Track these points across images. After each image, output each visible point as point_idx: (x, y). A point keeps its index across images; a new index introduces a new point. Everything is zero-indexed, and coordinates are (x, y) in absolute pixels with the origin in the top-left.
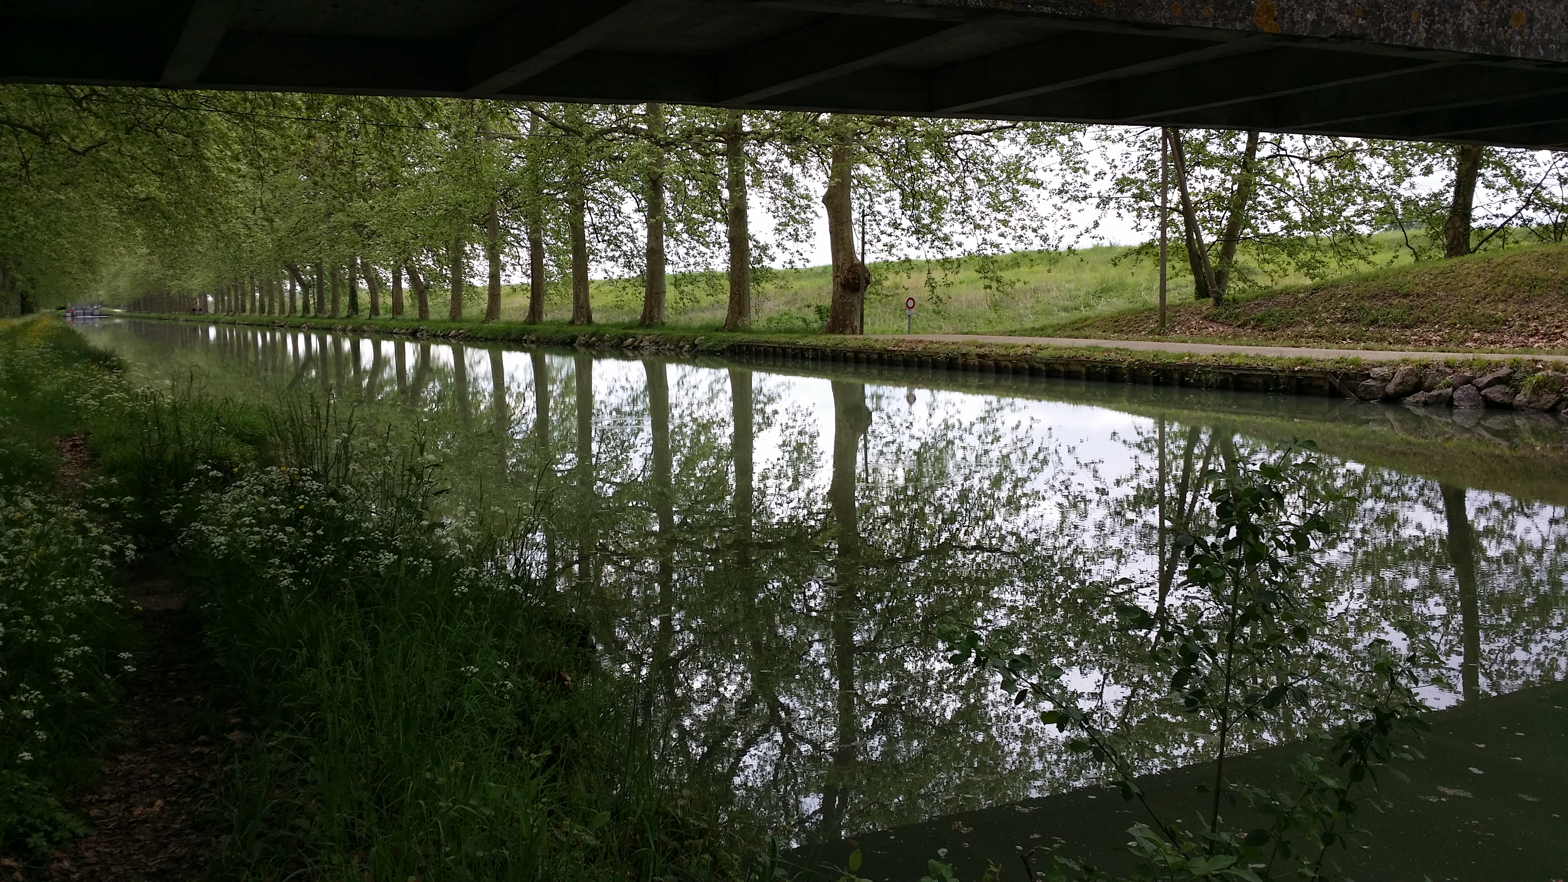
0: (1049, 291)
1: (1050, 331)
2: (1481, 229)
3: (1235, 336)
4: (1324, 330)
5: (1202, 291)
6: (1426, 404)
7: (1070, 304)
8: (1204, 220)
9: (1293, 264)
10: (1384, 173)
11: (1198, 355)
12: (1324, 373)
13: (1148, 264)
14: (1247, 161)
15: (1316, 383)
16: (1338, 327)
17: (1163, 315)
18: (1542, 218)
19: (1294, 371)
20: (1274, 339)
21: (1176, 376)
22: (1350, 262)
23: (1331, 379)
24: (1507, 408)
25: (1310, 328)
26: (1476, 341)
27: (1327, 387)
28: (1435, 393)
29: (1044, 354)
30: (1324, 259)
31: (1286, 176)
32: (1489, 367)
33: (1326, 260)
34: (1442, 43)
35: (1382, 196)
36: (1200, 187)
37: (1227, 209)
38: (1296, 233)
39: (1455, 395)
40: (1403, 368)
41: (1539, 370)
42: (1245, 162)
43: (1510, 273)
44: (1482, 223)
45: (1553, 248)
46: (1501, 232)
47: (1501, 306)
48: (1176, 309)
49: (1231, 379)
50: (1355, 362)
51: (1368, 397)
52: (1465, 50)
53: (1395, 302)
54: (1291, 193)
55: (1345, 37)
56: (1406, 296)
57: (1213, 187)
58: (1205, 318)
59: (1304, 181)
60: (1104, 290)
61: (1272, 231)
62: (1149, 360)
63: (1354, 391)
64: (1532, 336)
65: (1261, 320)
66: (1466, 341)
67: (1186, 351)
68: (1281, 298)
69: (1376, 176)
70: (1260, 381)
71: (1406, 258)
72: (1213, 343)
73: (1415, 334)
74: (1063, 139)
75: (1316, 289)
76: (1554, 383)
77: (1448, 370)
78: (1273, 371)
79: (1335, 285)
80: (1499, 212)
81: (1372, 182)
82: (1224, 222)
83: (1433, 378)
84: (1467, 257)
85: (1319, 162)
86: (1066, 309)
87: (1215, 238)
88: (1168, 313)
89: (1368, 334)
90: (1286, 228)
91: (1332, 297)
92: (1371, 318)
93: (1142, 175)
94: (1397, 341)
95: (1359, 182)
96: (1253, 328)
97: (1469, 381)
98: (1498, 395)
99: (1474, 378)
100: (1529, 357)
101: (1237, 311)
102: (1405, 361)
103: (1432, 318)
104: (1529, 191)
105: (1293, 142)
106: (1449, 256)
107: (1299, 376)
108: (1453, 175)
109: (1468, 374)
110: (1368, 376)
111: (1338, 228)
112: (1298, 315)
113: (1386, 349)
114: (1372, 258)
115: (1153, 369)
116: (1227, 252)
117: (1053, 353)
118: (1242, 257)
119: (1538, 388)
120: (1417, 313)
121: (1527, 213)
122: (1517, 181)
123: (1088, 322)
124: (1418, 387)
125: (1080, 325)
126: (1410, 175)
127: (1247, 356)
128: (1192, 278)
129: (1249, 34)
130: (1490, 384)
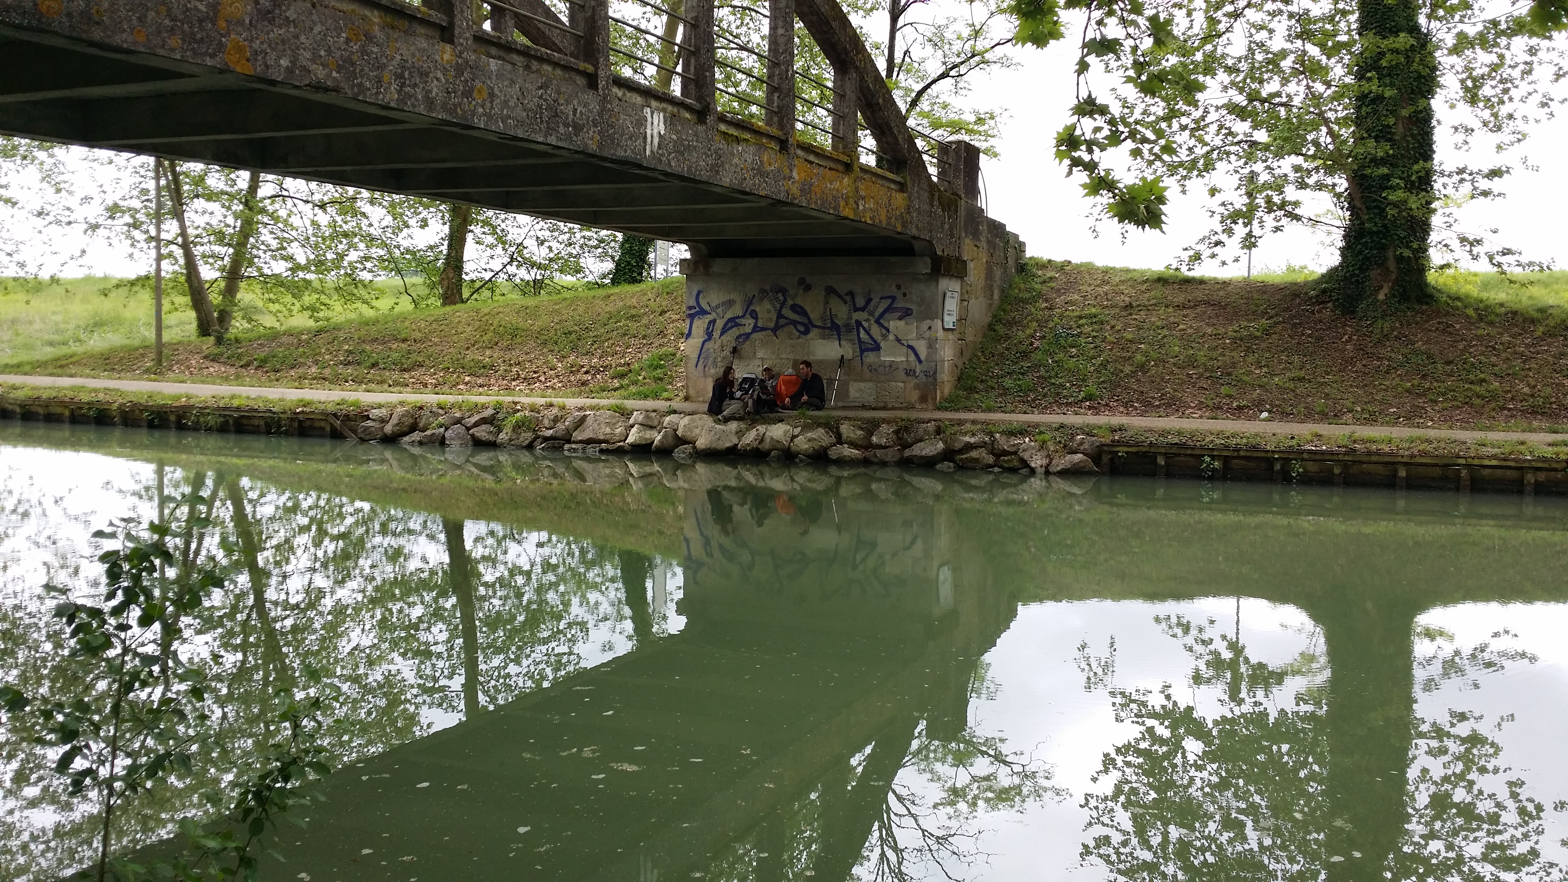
0: (31, 323)
1: (27, 368)
2: (473, 281)
3: (238, 377)
4: (327, 372)
5: (204, 329)
6: (421, 443)
7: (56, 338)
8: (204, 256)
9: (298, 305)
10: (384, 224)
11: (197, 397)
12: (326, 415)
13: (146, 297)
14: (249, 199)
15: (317, 424)
16: (340, 369)
17: (160, 353)
18: (523, 274)
19: (295, 413)
20: (277, 380)
21: (173, 418)
22: (355, 306)
23: (332, 420)
24: (492, 445)
25: (313, 370)
26: (466, 384)
27: (328, 429)
28: (428, 433)
29: (20, 394)
30: (327, 301)
31: (289, 216)
32: (476, 408)
33: (331, 303)
34: (413, 105)
35: (384, 245)
36: (201, 221)
37: (230, 245)
38: (301, 274)
39: (447, 435)
40: (400, 410)
41: (518, 410)
42: (247, 201)
43: (496, 323)
44: (473, 276)
45: (531, 302)
46: (489, 284)
47: (488, 352)
48: (175, 346)
49: (231, 422)
50: (356, 404)
51: (367, 437)
52: (434, 115)
53: (394, 346)
54: (294, 233)
55: (318, 87)
56: (405, 340)
57: (214, 222)
58: (205, 357)
59: (308, 223)
60: (98, 324)
61: (276, 272)
62: (143, 401)
63: (355, 432)
64: (514, 380)
65: (264, 361)
66: (458, 384)
67: (183, 392)
68: (284, 339)
69: (376, 224)
70: (262, 422)
71: (406, 305)
72: (214, 384)
73: (413, 377)
74: (41, 155)
75: (319, 332)
76: (530, 421)
77: (440, 411)
78: (274, 413)
79: (337, 328)
80: (487, 267)
81: (372, 230)
82: (226, 258)
83: (427, 419)
84: (459, 306)
85: (322, 206)
86: (51, 344)
87: (218, 274)
88: (165, 351)
89: (369, 376)
90: (290, 269)
91: (334, 339)
92: (372, 361)
93: (136, 204)
94: (396, 384)
95: (361, 228)
96: (256, 369)
97: (459, 421)
98: (484, 434)
99: (463, 418)
100: (510, 399)
101: (240, 351)
102: (402, 403)
103: (428, 362)
104: (513, 249)
105: (295, 185)
106: (444, 304)
107: (301, 417)
108: (446, 229)
109: (458, 415)
110: (368, 418)
111: (342, 272)
112: (301, 356)
113: (386, 391)
114: (374, 303)
115: (147, 411)
116: (230, 290)
117: (30, 393)
118: (246, 295)
119: (518, 427)
120: (414, 357)
121: (512, 269)
122: (502, 240)
123: (73, 359)
124: (413, 428)
125: (64, 362)
126: (408, 227)
127: (248, 398)
128: (192, 314)
129: (221, 71)
130: (476, 425)
